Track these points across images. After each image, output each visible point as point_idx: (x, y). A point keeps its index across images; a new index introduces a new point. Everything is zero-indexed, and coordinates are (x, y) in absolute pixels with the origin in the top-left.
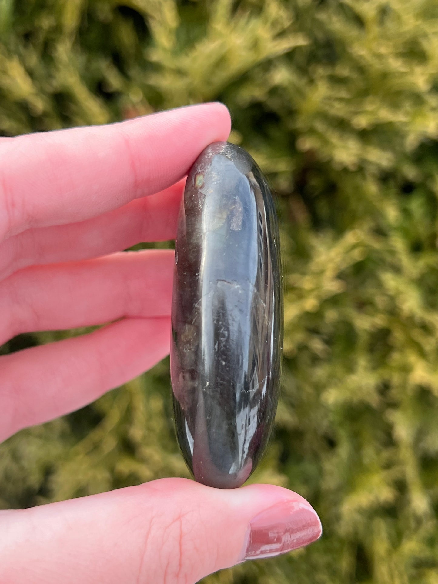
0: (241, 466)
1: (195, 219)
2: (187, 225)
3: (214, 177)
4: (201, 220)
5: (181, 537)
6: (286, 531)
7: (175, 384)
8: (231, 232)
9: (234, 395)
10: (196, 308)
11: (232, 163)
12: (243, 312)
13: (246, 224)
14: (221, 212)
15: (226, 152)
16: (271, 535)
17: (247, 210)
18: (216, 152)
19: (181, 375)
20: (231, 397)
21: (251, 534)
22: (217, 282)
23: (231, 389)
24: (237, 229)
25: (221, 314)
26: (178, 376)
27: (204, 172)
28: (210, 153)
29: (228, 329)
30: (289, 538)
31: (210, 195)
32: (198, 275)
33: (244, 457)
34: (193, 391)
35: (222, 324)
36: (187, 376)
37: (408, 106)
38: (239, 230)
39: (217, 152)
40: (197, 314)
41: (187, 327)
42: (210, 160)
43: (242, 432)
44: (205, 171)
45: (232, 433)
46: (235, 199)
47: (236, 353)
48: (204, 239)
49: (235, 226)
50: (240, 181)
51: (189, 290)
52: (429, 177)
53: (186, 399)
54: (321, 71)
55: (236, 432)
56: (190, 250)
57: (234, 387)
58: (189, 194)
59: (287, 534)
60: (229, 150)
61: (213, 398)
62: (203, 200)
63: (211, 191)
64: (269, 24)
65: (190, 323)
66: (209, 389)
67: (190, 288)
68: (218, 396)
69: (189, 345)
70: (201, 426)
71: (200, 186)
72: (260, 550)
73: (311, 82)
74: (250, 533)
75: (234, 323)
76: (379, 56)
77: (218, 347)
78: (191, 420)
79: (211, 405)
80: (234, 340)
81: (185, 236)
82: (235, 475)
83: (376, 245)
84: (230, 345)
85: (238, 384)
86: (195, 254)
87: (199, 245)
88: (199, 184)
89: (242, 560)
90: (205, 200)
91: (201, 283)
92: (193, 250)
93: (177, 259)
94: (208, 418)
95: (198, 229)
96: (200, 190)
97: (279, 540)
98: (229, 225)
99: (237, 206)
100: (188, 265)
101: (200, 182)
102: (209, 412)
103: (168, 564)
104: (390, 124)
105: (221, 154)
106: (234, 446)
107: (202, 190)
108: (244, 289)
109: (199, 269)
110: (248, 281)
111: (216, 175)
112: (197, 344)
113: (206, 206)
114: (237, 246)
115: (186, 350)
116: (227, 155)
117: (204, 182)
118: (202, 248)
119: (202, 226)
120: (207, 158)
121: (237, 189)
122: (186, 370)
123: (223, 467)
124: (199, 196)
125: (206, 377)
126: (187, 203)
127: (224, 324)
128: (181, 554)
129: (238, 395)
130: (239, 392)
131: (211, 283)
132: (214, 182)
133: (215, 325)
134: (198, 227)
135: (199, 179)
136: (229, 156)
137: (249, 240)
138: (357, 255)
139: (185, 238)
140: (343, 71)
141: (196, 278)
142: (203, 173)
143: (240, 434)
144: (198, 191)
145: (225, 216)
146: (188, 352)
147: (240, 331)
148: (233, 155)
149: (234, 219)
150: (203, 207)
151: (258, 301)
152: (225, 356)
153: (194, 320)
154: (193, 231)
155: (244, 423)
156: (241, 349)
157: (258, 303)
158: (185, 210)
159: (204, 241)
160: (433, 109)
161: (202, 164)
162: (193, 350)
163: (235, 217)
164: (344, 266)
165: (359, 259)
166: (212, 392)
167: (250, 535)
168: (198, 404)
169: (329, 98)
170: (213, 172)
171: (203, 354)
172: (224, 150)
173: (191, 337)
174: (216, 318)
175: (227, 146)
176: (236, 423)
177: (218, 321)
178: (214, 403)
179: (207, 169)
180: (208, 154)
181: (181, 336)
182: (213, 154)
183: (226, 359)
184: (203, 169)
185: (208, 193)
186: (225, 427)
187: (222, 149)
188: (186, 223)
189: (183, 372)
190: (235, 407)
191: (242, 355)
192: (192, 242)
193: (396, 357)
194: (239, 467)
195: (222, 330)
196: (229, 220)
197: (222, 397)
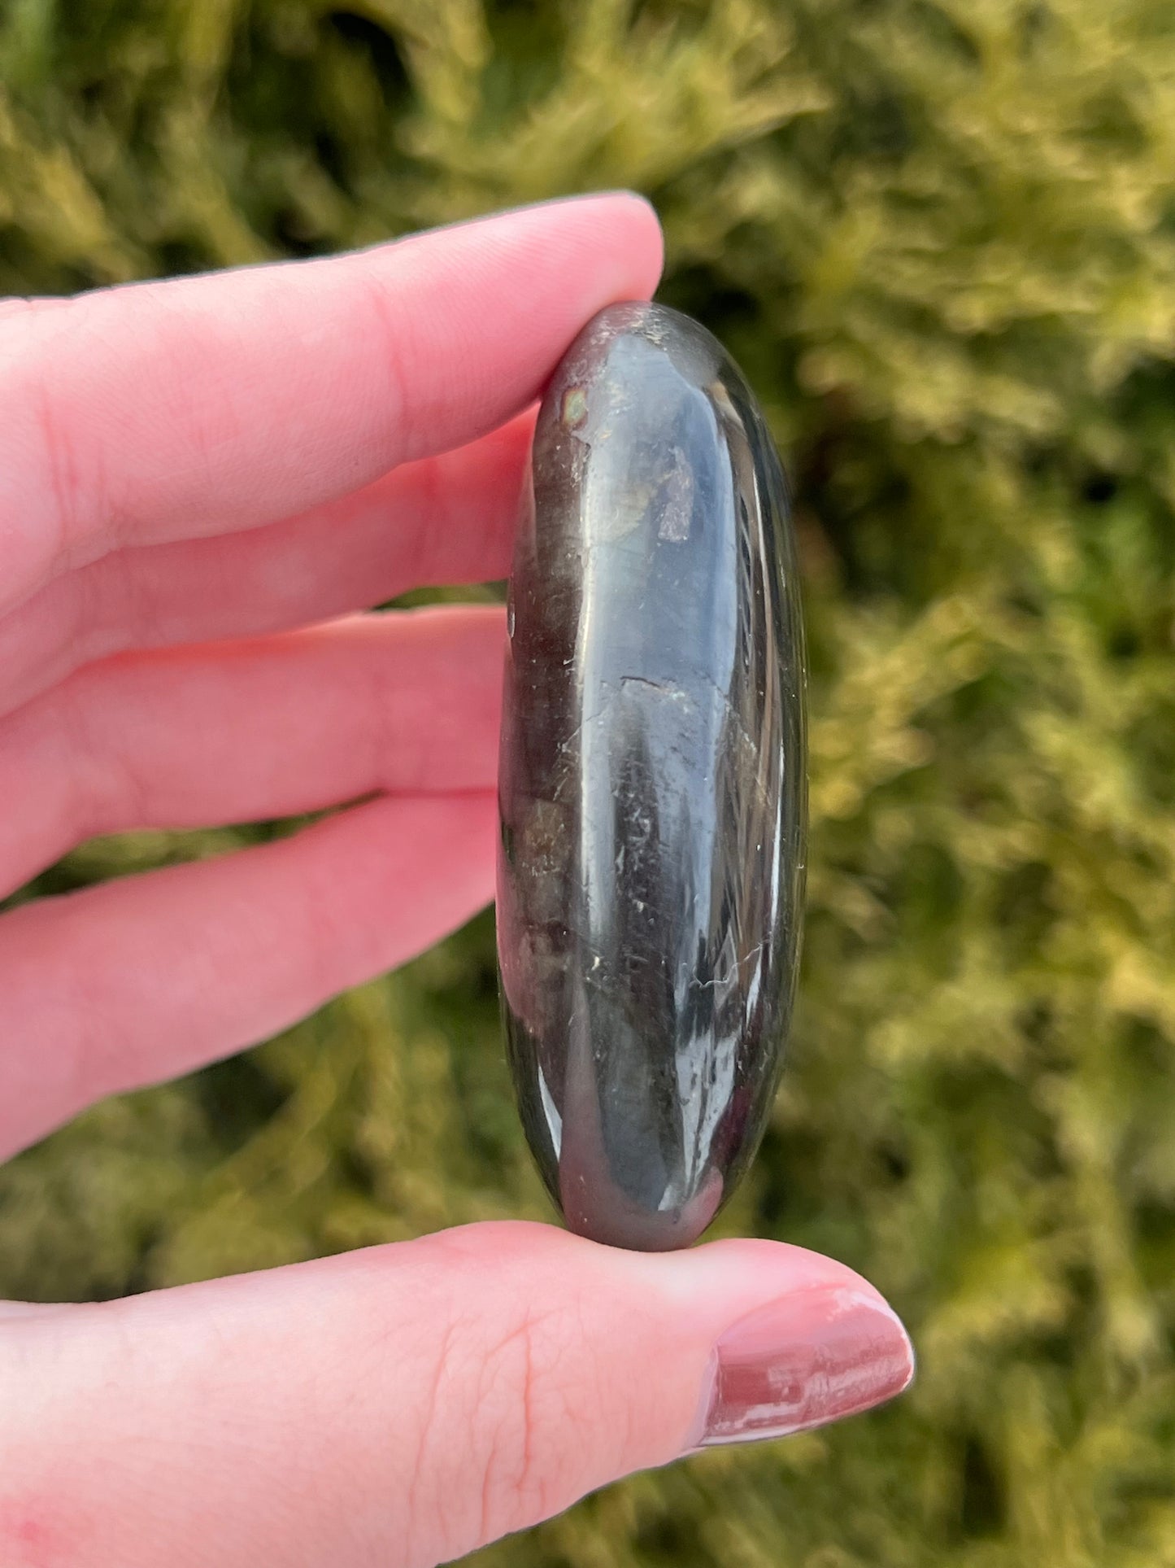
0: (690, 1190)
1: (563, 512)
2: (540, 530)
3: (615, 396)
4: (579, 515)
5: (528, 1379)
6: (818, 1367)
7: (509, 965)
8: (659, 545)
9: (671, 996)
10: (566, 756)
11: (663, 357)
12: (694, 764)
13: (701, 524)
14: (632, 492)
15: (648, 328)
16: (776, 1378)
17: (706, 488)
18: (619, 328)
19: (525, 940)
20: (662, 999)
21: (721, 1374)
22: (623, 684)
23: (662, 976)
24: (678, 538)
25: (633, 772)
26: (515, 942)
27: (586, 382)
28: (604, 331)
29: (652, 813)
30: (825, 1388)
31: (602, 446)
32: (570, 665)
33: (699, 1167)
34: (559, 982)
35: (636, 799)
36: (542, 942)
37: (1095, 271)
38: (682, 539)
39: (623, 327)
40: (566, 772)
41: (540, 807)
42: (603, 351)
43: (694, 1095)
44: (589, 381)
45: (666, 1098)
46: (673, 456)
47: (675, 879)
48: (586, 566)
49: (670, 528)
50: (688, 404)
51: (545, 706)
52: (1153, 459)
53: (540, 1006)
54: (865, 181)
55: (677, 1096)
56: (547, 596)
57: (669, 972)
58: (546, 445)
59: (819, 1376)
60: (657, 323)
61: (614, 1001)
62: (584, 460)
63: (605, 434)
64: (726, 56)
65: (548, 796)
66: (602, 976)
67: (548, 702)
68: (627, 996)
69: (545, 857)
70: (581, 1079)
71: (576, 421)
72: (745, 1419)
73: (838, 208)
74: (718, 1373)
75: (668, 795)
76: (1021, 139)
77: (625, 864)
78: (552, 1063)
79: (608, 1020)
80: (670, 844)
81: (533, 559)
82: (675, 1213)
83: (1015, 641)
84: (658, 858)
85: (680, 965)
86: (561, 608)
87: (572, 582)
88: (574, 417)
89: (694, 1447)
90: (588, 458)
91: (579, 687)
92: (555, 596)
93: (514, 623)
94: (598, 1056)
95: (569, 538)
96: (575, 433)
97: (795, 1393)
98: (656, 528)
99: (676, 472)
100: (542, 639)
101: (576, 411)
102: (602, 1040)
103: (494, 1452)
104: (1050, 320)
105: (633, 332)
106: (670, 1135)
107: (581, 433)
108: (695, 703)
109: (573, 648)
110: (708, 681)
111: (619, 389)
112: (567, 853)
113: (590, 475)
114: (676, 583)
115: (538, 870)
116: (650, 334)
117: (588, 410)
118: (581, 591)
119: (580, 531)
120: (596, 344)
121: (680, 425)
122: (539, 925)
123: (642, 1192)
124: (572, 448)
125: (594, 946)
126: (539, 469)
127: (641, 797)
128: (529, 1425)
129: (680, 996)
130: (684, 987)
131: (605, 685)
132: (614, 408)
133: (617, 800)
134: (570, 533)
135: (573, 403)
136: (656, 338)
137: (712, 567)
138: (961, 666)
139: (535, 565)
140: (926, 179)
141: (564, 674)
142: (585, 386)
143: (689, 1100)
144: (570, 435)
145: (643, 503)
146: (543, 875)
147: (685, 819)
148: (668, 335)
149: (670, 509)
150: (582, 480)
151: (735, 737)
152: (644, 886)
153: (559, 788)
154: (555, 546)
155: (697, 1069)
156: (690, 867)
157: (735, 740)
158: (536, 490)
159: (585, 569)
160: (1162, 278)
161: (582, 362)
162: (557, 869)
163: (670, 504)
164: (927, 697)
165: (967, 677)
166: (612, 984)
167: (717, 1378)
168: (572, 1018)
169: (886, 252)
170: (611, 383)
171: (584, 882)
172: (641, 322)
173: (552, 836)
174: (619, 782)
175: (652, 311)
176: (676, 1072)
177: (624, 789)
178: (617, 1015)
179: (597, 374)
180: (598, 333)
181: (522, 833)
182: (611, 334)
183: (647, 895)
184: (584, 376)
185: (597, 440)
186: (646, 1080)
187: (637, 320)
188: (538, 524)
189: (531, 932)
190: (672, 1027)
191: (692, 886)
192: (553, 574)
193: (1067, 938)
194: (686, 1193)
195: (636, 814)
196: (655, 512)
197: (637, 1000)
